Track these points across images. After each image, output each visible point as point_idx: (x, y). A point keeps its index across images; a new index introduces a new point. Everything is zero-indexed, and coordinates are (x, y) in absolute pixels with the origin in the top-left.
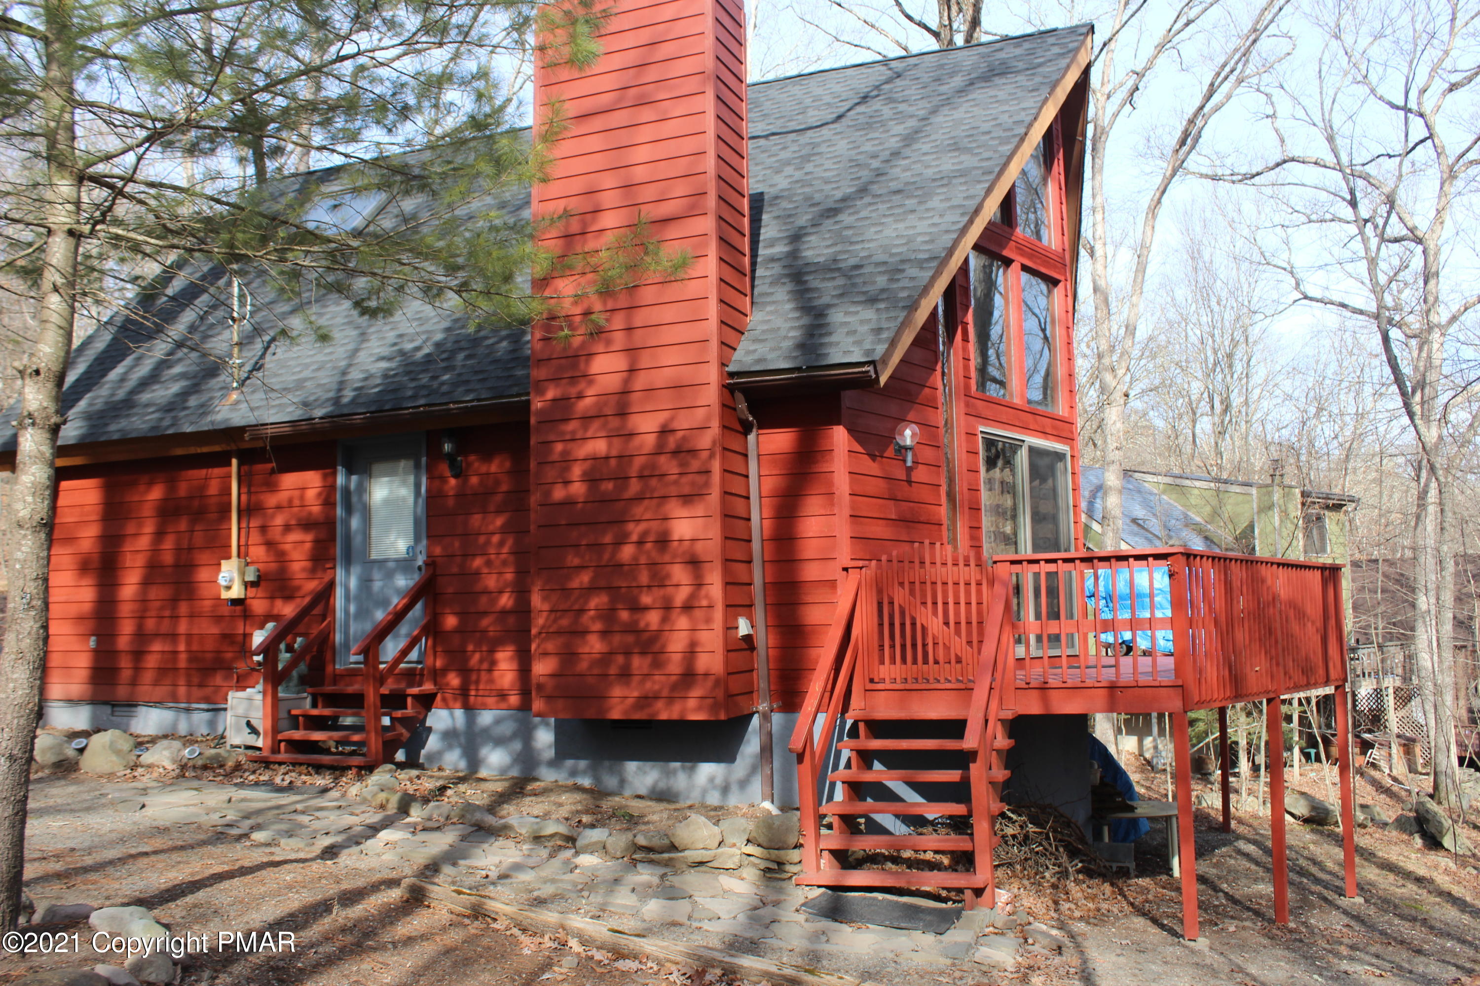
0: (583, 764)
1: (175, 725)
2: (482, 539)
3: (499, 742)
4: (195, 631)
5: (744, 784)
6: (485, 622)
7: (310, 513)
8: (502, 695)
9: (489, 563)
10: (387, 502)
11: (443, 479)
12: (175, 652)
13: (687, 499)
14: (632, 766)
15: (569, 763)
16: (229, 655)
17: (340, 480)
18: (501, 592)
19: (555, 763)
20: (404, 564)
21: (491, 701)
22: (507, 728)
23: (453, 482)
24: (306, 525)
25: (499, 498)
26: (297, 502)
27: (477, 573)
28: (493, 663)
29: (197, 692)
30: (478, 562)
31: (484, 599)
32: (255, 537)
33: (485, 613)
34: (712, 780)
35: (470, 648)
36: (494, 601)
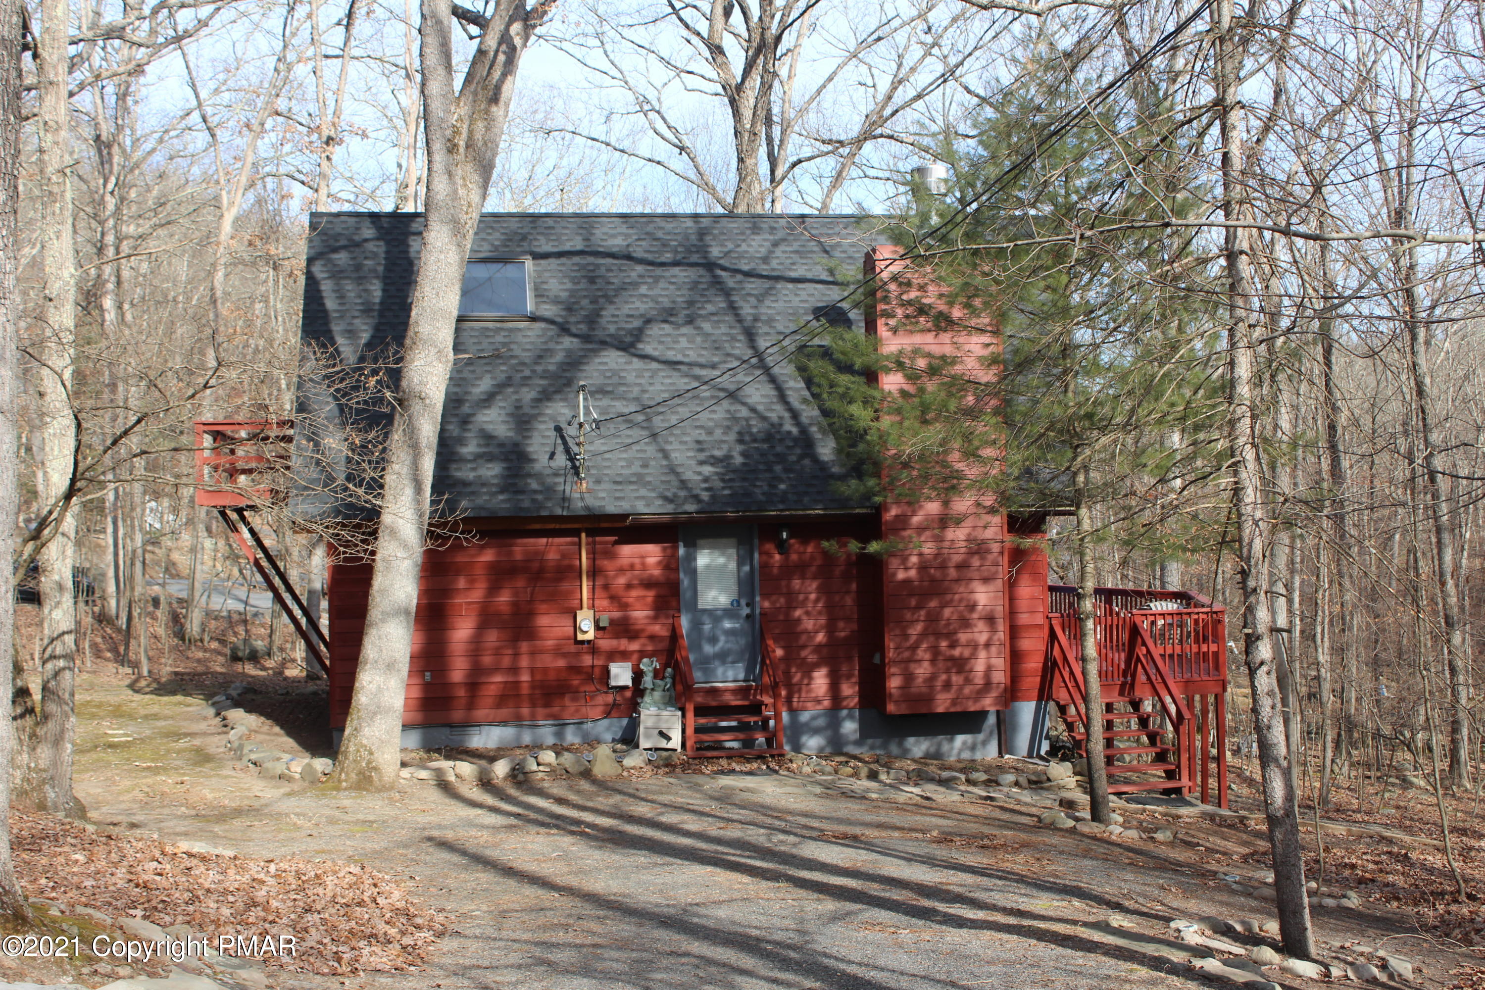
0: (878, 742)
1: (518, 737)
2: (801, 597)
3: (816, 731)
4: (539, 665)
5: (984, 743)
6: (804, 653)
7: (652, 576)
8: (818, 701)
9: (807, 613)
10: (708, 567)
11: (769, 555)
12: (517, 684)
13: (986, 580)
14: (911, 740)
15: (870, 741)
16: (576, 682)
17: (681, 551)
18: (817, 632)
19: (858, 743)
20: (730, 613)
21: (809, 705)
22: (821, 722)
23: (777, 557)
24: (648, 584)
25: (813, 569)
26: (638, 566)
27: (799, 620)
28: (811, 678)
29: (540, 711)
30: (798, 613)
31: (804, 638)
32: (599, 593)
33: (804, 647)
34: (964, 743)
35: (793, 670)
36: (811, 638)
